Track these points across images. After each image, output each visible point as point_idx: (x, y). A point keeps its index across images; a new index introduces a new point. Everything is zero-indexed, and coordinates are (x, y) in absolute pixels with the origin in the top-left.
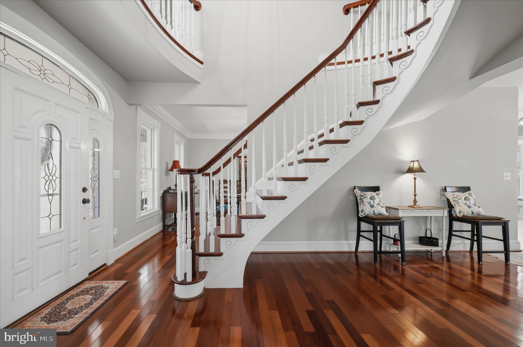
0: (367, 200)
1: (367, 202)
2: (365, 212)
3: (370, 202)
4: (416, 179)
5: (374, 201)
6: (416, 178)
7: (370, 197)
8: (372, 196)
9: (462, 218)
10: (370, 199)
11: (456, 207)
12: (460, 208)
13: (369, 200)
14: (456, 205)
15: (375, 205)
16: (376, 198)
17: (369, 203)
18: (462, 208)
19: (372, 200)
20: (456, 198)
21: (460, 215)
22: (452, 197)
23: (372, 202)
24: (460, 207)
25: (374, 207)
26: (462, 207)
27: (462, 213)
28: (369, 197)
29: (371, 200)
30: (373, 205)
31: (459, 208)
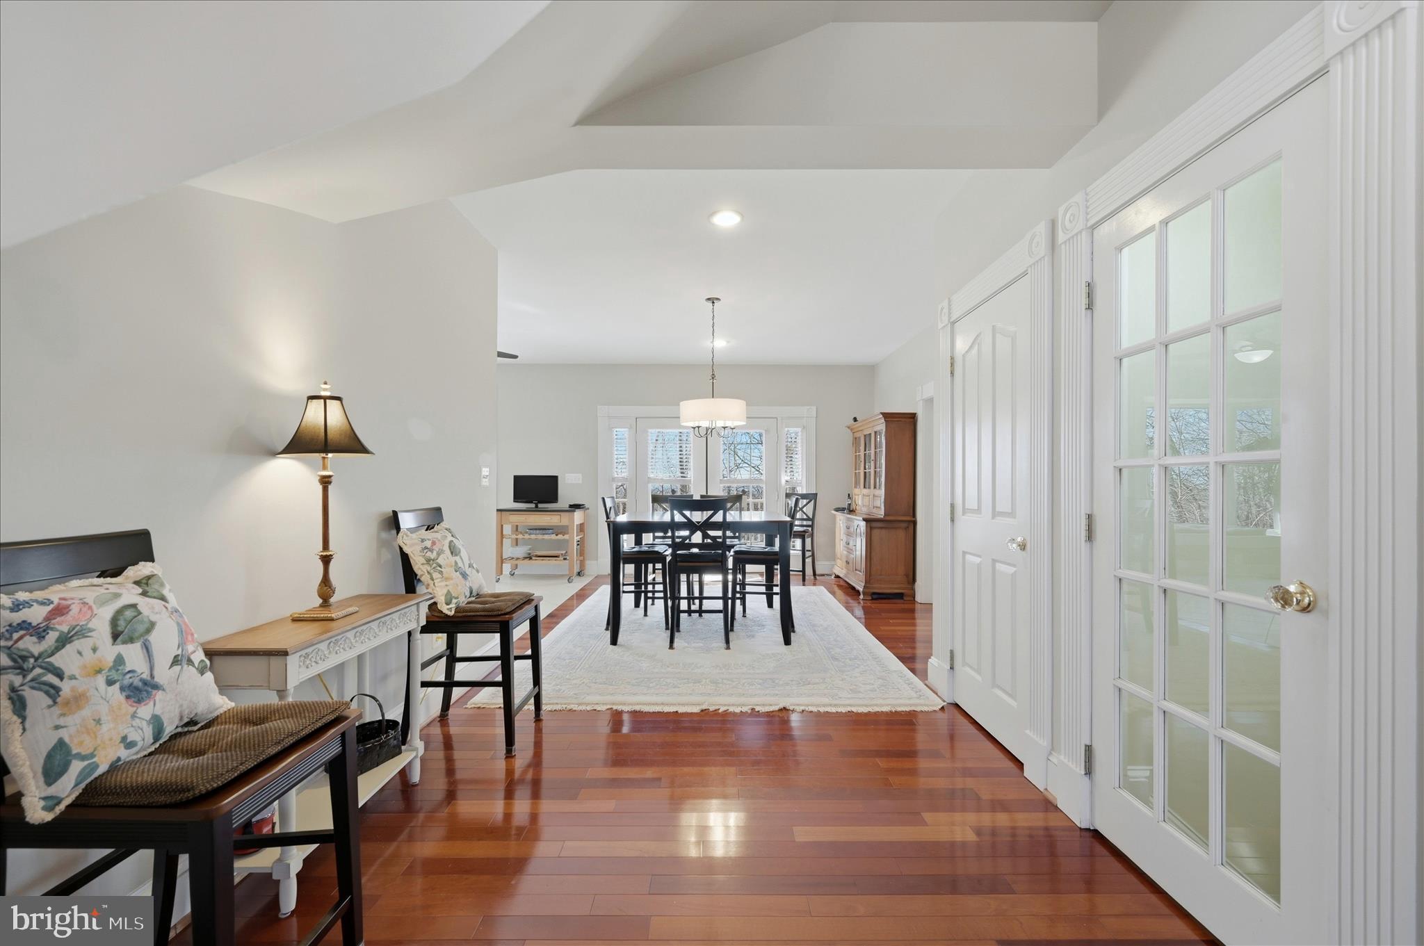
0: (88, 653)
1: (99, 671)
2: (92, 755)
3: (119, 660)
4: (330, 483)
5: (147, 648)
6: (330, 477)
7: (114, 622)
8: (119, 612)
9: (458, 617)
10: (116, 636)
11: (434, 584)
12: (447, 583)
13: (109, 652)
14: (436, 575)
15: (163, 674)
16: (153, 618)
17: (116, 673)
18: (451, 582)
19: (131, 640)
20: (431, 550)
21: (450, 609)
22: (419, 548)
23: (133, 655)
24: (447, 579)
25: (156, 687)
26: (452, 579)
27: (454, 601)
28: (101, 625)
29: (121, 649)
30: (146, 676)
31: (444, 584)
